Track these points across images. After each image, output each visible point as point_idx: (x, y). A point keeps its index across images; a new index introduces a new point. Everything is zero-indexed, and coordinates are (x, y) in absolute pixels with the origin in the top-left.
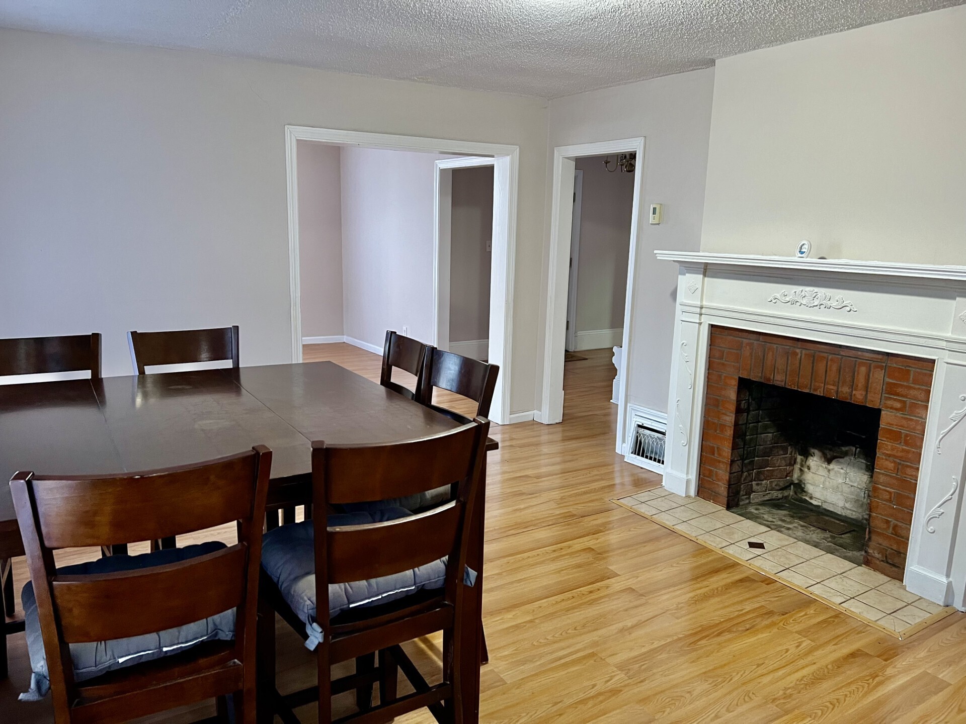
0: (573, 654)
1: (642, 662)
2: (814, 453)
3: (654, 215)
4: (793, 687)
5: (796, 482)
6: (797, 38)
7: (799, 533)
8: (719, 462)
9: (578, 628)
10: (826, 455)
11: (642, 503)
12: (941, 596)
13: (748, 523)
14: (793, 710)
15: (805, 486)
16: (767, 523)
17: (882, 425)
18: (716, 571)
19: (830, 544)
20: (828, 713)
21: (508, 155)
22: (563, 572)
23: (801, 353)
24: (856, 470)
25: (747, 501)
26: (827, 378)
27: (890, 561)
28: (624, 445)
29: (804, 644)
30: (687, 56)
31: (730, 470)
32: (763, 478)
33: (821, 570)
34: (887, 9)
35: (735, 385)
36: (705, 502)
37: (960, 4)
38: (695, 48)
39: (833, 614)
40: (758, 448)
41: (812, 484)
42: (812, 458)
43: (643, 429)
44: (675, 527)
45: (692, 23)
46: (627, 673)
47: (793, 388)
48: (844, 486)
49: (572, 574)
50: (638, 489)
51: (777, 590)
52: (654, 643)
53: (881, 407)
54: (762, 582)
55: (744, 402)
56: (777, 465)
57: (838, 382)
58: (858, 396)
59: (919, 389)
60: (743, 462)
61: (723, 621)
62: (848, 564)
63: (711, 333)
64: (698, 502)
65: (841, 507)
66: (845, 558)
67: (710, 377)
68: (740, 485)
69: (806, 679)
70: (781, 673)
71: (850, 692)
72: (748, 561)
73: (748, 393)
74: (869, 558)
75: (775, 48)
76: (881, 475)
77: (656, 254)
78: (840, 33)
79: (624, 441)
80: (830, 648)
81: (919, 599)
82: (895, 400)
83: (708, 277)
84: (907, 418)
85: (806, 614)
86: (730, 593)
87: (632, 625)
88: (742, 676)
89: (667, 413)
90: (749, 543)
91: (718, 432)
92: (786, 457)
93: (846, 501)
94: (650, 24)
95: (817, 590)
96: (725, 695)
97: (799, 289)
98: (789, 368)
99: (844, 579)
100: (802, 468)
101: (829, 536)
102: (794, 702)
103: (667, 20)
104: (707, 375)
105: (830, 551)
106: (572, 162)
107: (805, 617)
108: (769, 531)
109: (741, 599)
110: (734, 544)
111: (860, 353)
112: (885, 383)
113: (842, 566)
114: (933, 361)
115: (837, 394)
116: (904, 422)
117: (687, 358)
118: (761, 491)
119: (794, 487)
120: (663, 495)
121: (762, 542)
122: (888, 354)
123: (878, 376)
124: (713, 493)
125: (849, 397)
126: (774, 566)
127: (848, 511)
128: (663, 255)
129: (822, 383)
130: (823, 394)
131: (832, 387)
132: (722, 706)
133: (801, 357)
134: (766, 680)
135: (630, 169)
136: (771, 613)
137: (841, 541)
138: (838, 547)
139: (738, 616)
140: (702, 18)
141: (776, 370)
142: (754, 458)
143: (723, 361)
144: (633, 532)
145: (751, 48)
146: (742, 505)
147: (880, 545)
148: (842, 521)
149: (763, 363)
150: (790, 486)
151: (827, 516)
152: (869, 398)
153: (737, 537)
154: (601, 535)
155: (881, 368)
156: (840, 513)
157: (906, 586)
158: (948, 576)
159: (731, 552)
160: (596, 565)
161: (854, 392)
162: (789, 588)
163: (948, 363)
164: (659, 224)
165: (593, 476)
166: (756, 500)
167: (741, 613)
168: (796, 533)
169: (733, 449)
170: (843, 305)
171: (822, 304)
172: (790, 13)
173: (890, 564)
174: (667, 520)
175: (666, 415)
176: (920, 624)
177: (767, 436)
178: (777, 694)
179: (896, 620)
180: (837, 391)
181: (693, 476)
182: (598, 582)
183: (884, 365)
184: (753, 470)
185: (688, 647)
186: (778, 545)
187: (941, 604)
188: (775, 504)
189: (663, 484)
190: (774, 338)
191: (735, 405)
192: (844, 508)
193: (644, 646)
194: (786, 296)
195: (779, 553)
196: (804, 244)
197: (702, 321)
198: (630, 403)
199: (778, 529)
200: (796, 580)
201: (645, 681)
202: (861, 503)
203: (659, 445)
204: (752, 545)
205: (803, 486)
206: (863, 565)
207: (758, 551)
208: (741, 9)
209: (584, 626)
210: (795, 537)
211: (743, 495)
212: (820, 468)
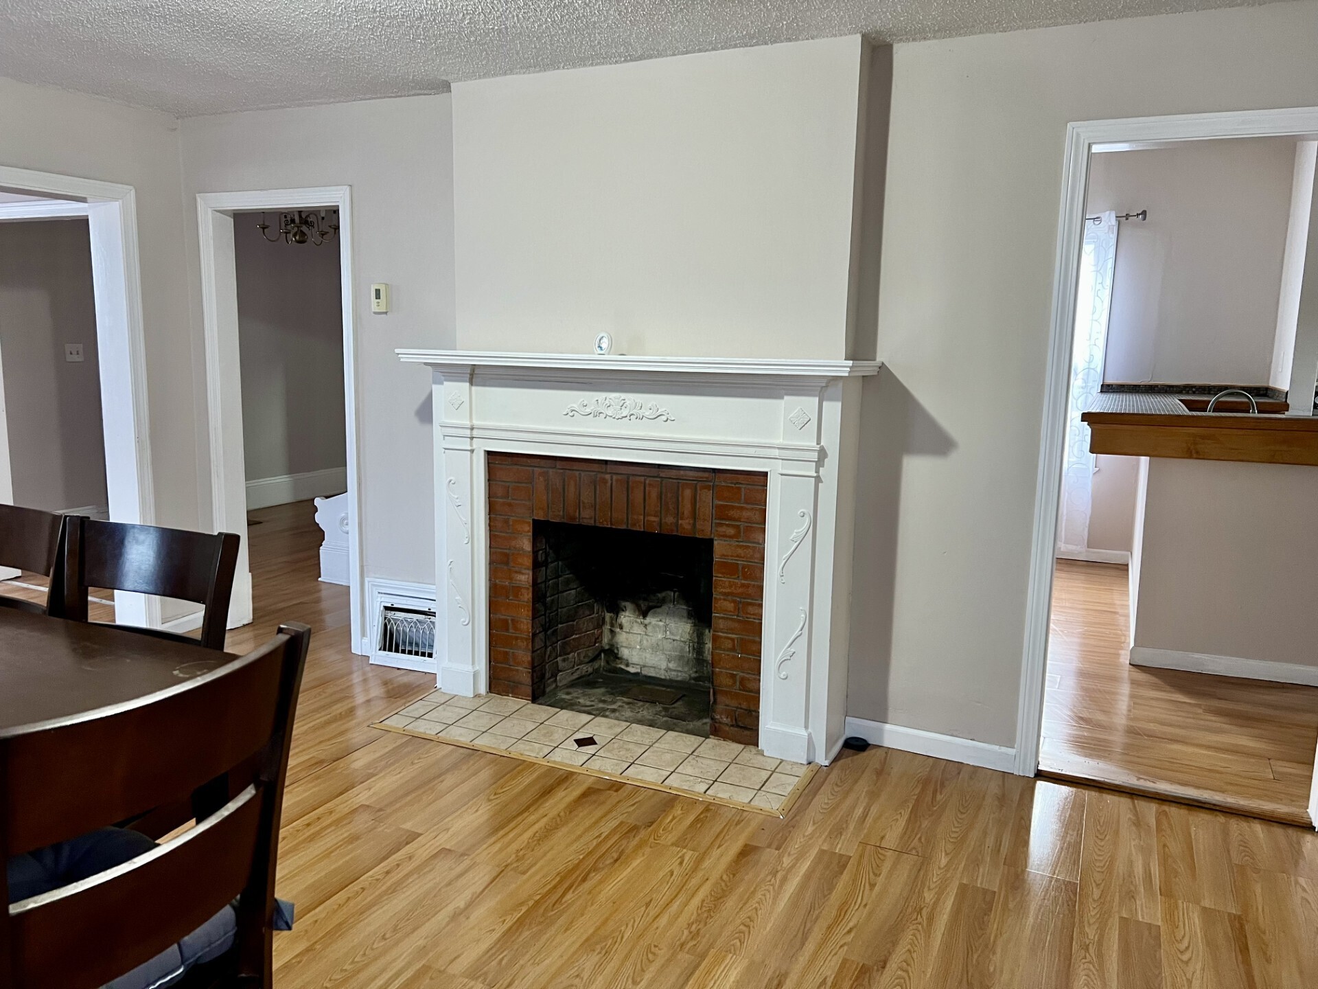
0: (394, 981)
1: (499, 955)
2: (625, 607)
3: (378, 300)
4: (697, 921)
5: (607, 647)
6: (562, 65)
7: (628, 713)
8: (517, 638)
9: (387, 936)
10: (640, 606)
11: (417, 718)
12: (802, 754)
13: (565, 715)
14: (707, 951)
15: (618, 650)
16: (586, 709)
17: (717, 558)
18: (547, 792)
19: (665, 719)
20: (746, 940)
21: (116, 199)
22: (333, 854)
23: (612, 480)
24: (677, 619)
25: (554, 686)
26: (647, 508)
27: (740, 724)
28: (366, 640)
29: (687, 858)
30: (414, 72)
31: (533, 647)
32: (569, 650)
33: (669, 755)
34: (676, 40)
35: (529, 531)
36: (501, 699)
37: (753, 46)
38: (428, 60)
39: (701, 808)
40: (561, 612)
41: (626, 647)
42: (624, 613)
43: (393, 612)
44: (476, 742)
45: (434, 20)
46: (485, 980)
47: (605, 526)
48: (665, 641)
49: (349, 854)
50: (404, 701)
51: (629, 796)
52: (505, 920)
53: (712, 536)
54: (609, 789)
55: (541, 552)
56: (583, 630)
57: (661, 513)
58: (686, 525)
59: (752, 509)
60: (545, 633)
61: (583, 858)
62: (694, 740)
63: (488, 463)
64: (493, 700)
65: (665, 670)
66: (688, 732)
67: (492, 524)
68: (545, 666)
69: (707, 903)
70: (675, 906)
71: (758, 903)
72: (584, 766)
73: (544, 540)
74: (717, 725)
75: (531, 75)
76: (721, 620)
77: (398, 354)
78: (613, 66)
79: (363, 634)
80: (716, 853)
81: (781, 763)
82: (727, 525)
83: (477, 385)
84: (743, 546)
85: (674, 818)
86: (577, 816)
87: (466, 904)
88: (633, 927)
89: (434, 585)
90: (576, 741)
91: (511, 598)
92: (592, 618)
93: (669, 661)
94: (375, 11)
95: (674, 781)
96: (622, 964)
97: (601, 396)
98: (598, 500)
99: (697, 759)
100: (613, 629)
101: (661, 709)
102: (705, 940)
103: (402, 8)
104: (488, 522)
105: (669, 728)
106: (228, 218)
107: (674, 821)
108: (594, 718)
109: (594, 820)
110: (557, 747)
111: (682, 472)
112: (714, 506)
113: (689, 743)
114: (765, 474)
115: (660, 527)
116: (740, 551)
117: (457, 500)
118: (569, 668)
119: (605, 655)
120: (442, 702)
121: (591, 736)
122: (714, 470)
123: (706, 497)
124: (512, 684)
125: (675, 529)
126: (617, 765)
127: (673, 673)
128: (410, 355)
129: (641, 515)
130: (644, 528)
131: (653, 519)
132: (625, 979)
133: (612, 484)
134: (663, 920)
135: (301, 239)
136: (634, 829)
137: (676, 712)
138: (675, 721)
139: (599, 845)
140: (451, 14)
141: (581, 504)
142: (557, 625)
143: (509, 500)
144: (419, 765)
145: (501, 72)
146: (550, 692)
147: (728, 706)
148: (667, 687)
149: (564, 497)
150: (599, 655)
151: (650, 684)
152: (697, 526)
153: (559, 736)
154: (373, 781)
155: (708, 488)
156: (663, 677)
157: (763, 751)
158: (806, 727)
159: (558, 759)
160: (382, 828)
161: (680, 522)
162: (642, 789)
163: (782, 475)
164: (386, 313)
165: (331, 695)
166: (564, 682)
167: (601, 839)
168: (624, 714)
169: (533, 618)
170: (658, 413)
171: (632, 414)
172: (564, 27)
173: (741, 727)
174: (460, 735)
175: (434, 587)
176: (792, 793)
177: (570, 594)
178: (682, 936)
179: (768, 795)
180: (661, 523)
181: (482, 665)
182: (394, 853)
183: (712, 484)
184: (557, 642)
185: (552, 911)
186: (611, 735)
187: (805, 762)
188: (587, 682)
189: (438, 685)
190: (574, 463)
191: (531, 558)
192: (668, 670)
193: (494, 930)
194: (586, 406)
195: (616, 746)
196: (603, 337)
197: (474, 447)
198: (367, 577)
199: (601, 713)
200: (647, 775)
201: (514, 982)
202: (686, 659)
203: (421, 632)
204: (581, 743)
205: (616, 651)
206: (711, 736)
207: (590, 749)
208: (507, 9)
209: (395, 929)
210: (625, 719)
211: (549, 679)
212: (635, 624)
